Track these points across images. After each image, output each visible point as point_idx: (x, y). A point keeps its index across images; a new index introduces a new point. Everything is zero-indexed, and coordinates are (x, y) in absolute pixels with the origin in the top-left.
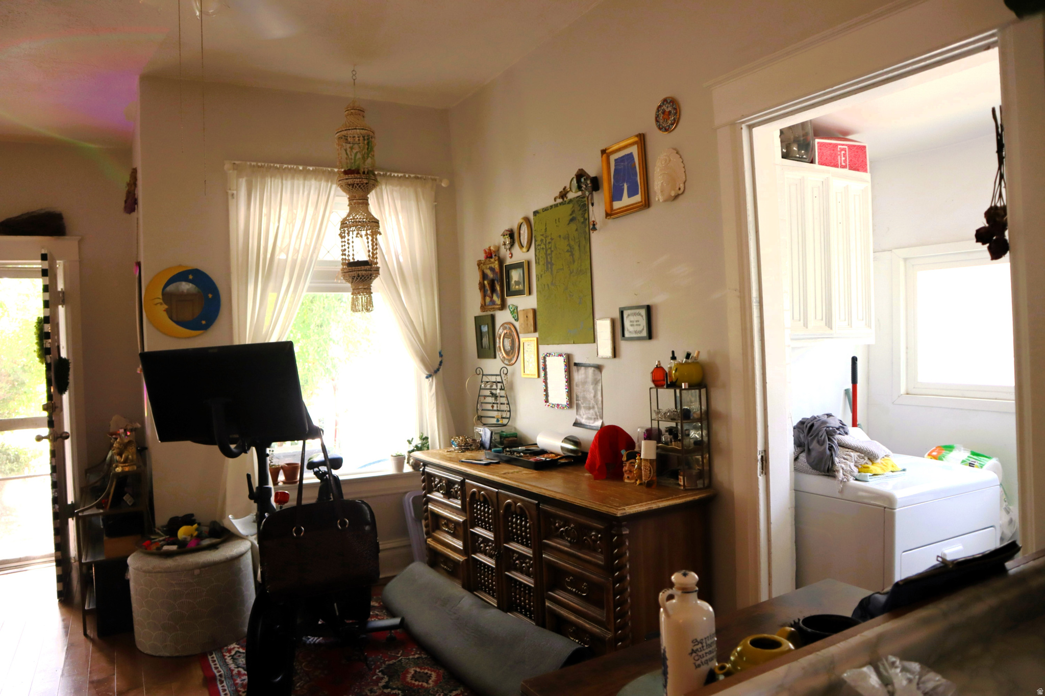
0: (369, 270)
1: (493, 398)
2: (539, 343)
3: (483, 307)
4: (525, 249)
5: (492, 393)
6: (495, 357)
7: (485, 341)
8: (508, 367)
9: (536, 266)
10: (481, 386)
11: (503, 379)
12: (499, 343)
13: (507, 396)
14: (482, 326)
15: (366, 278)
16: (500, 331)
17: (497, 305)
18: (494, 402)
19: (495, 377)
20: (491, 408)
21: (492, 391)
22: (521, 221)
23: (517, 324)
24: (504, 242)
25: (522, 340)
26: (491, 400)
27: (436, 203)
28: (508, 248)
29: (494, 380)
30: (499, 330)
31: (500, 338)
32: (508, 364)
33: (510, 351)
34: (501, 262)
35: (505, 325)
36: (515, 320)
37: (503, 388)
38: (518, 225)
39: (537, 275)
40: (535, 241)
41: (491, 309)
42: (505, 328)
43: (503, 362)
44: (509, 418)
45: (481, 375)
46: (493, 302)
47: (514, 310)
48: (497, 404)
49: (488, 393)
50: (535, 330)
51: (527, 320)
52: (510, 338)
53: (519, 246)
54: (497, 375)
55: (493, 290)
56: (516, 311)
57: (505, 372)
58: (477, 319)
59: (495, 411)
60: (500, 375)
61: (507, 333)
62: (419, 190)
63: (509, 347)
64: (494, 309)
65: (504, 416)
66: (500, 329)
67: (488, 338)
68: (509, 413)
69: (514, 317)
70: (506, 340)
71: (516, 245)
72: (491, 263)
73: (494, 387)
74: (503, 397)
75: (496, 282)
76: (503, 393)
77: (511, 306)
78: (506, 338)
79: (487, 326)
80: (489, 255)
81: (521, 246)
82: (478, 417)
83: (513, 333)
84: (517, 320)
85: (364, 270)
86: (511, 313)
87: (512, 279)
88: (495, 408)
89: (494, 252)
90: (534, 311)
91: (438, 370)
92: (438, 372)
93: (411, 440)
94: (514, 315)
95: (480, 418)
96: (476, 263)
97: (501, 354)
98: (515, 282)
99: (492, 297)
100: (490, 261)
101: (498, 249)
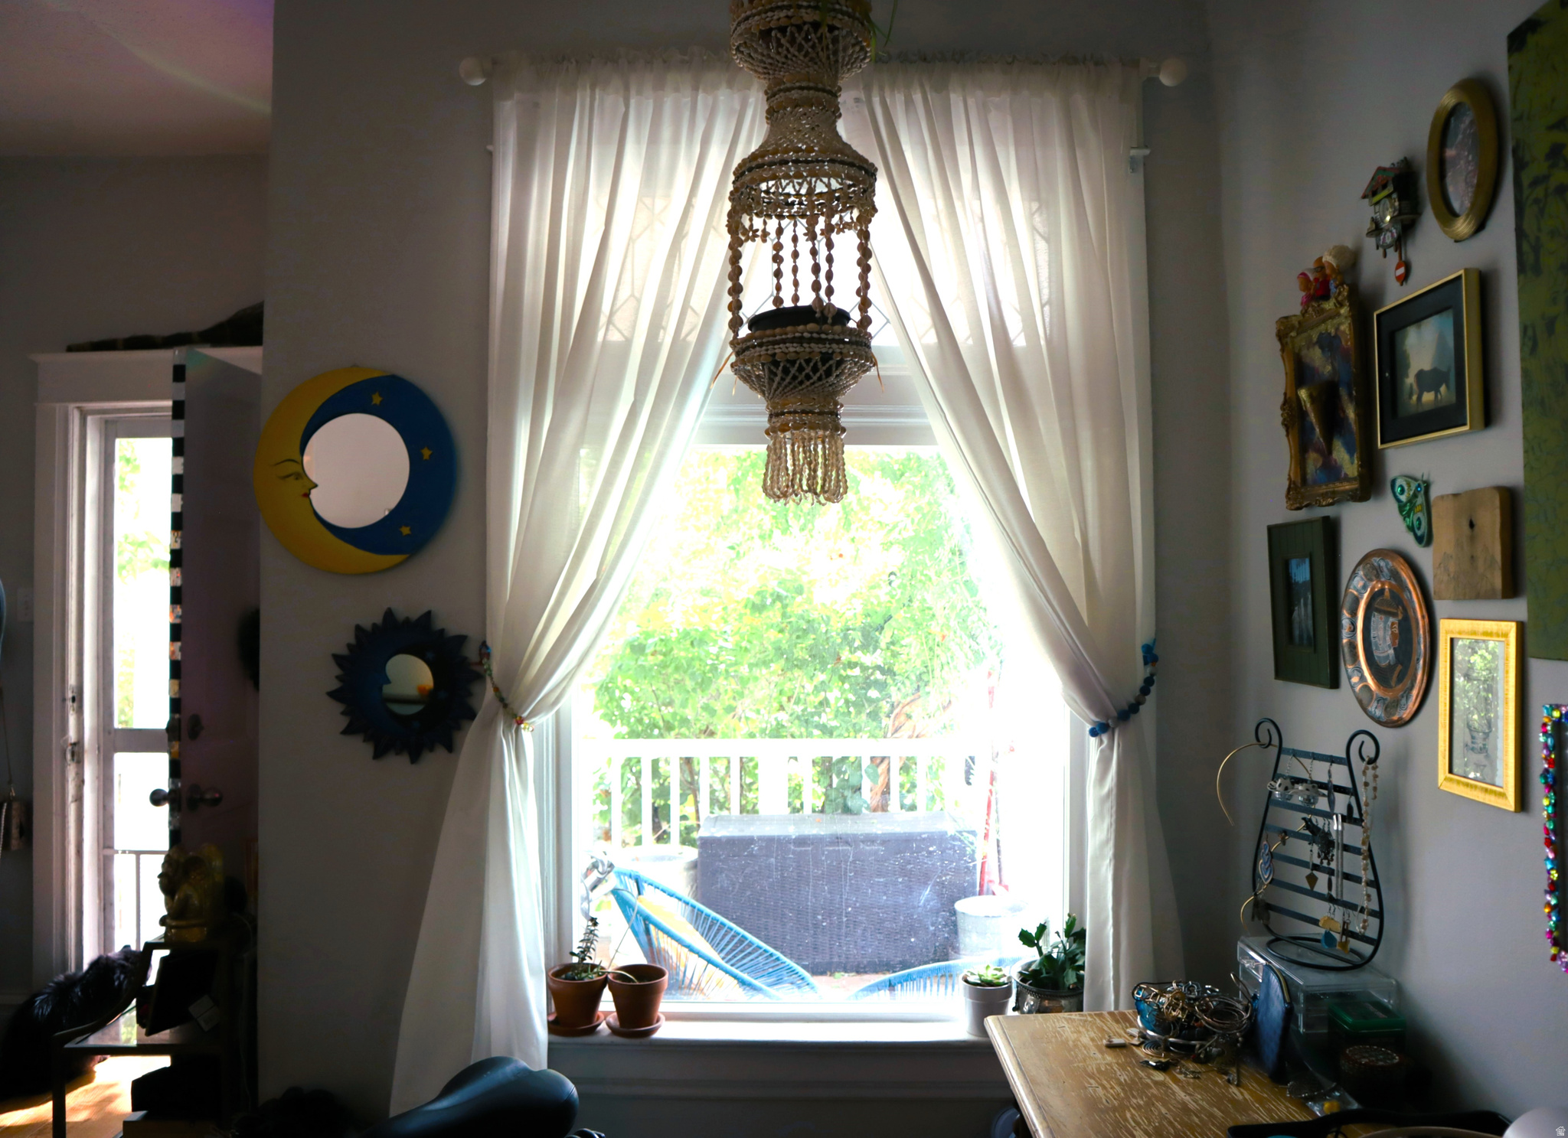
0: (810, 340)
1: (1316, 848)
2: (1530, 648)
3: (1298, 492)
4: (1462, 226)
5: (1309, 825)
6: (1334, 683)
7: (1302, 613)
8: (1384, 734)
9: (1521, 291)
10: (1270, 793)
11: (1360, 780)
12: (1353, 626)
13: (1370, 849)
14: (1294, 563)
15: (808, 370)
16: (1357, 587)
17: (1347, 479)
18: (1317, 861)
19: (1325, 766)
20: (1307, 886)
21: (1314, 819)
22: (1449, 100)
23: (1425, 558)
24: (1373, 220)
25: (1447, 628)
26: (1309, 852)
27: (1147, 152)
28: (1389, 240)
29: (1324, 779)
30: (1351, 579)
31: (1354, 614)
32: (1384, 718)
33: (1391, 668)
34: (1362, 304)
35: (1376, 560)
36: (1419, 540)
37: (1356, 815)
38: (1434, 125)
39: (1524, 330)
40: (1519, 167)
41: (1325, 495)
42: (1376, 573)
43: (1365, 710)
44: (1376, 943)
45: (1274, 751)
46: (1331, 470)
47: (1415, 496)
48: (1331, 872)
49: (1296, 822)
50: (1512, 587)
51: (1472, 539)
52: (1394, 615)
53: (1438, 216)
54: (1332, 760)
55: (1333, 424)
56: (1420, 500)
57: (1369, 751)
58: (1275, 533)
59: (1320, 896)
60: (1347, 762)
61: (1382, 591)
62: (1080, 100)
63: (1391, 652)
64: (1339, 499)
65: (1357, 928)
66: (1354, 573)
67: (1310, 608)
68: (1374, 922)
69: (1411, 528)
70: (1377, 620)
71: (1429, 220)
72: (1324, 321)
73: (1322, 804)
74: (1356, 851)
75: (1343, 392)
76: (1354, 835)
77: (1399, 482)
78: (1380, 611)
79: (1307, 561)
80: (1318, 288)
81: (1447, 214)
82: (1256, 904)
83: (1405, 596)
84: (1425, 539)
85: (793, 340)
86: (1401, 508)
87: (1407, 366)
88: (1321, 886)
89: (1339, 271)
90: (1510, 500)
91: (1134, 708)
92: (1133, 717)
93: (1033, 931)
94: (1414, 517)
95: (1263, 909)
96: (1273, 330)
97: (1359, 676)
98: (1420, 375)
99: (1330, 452)
100: (1323, 311)
101: (1351, 261)
